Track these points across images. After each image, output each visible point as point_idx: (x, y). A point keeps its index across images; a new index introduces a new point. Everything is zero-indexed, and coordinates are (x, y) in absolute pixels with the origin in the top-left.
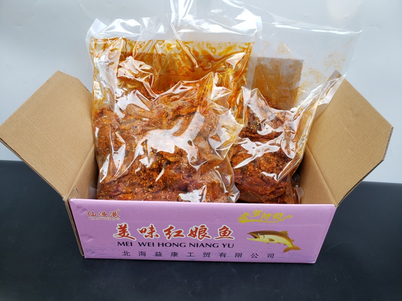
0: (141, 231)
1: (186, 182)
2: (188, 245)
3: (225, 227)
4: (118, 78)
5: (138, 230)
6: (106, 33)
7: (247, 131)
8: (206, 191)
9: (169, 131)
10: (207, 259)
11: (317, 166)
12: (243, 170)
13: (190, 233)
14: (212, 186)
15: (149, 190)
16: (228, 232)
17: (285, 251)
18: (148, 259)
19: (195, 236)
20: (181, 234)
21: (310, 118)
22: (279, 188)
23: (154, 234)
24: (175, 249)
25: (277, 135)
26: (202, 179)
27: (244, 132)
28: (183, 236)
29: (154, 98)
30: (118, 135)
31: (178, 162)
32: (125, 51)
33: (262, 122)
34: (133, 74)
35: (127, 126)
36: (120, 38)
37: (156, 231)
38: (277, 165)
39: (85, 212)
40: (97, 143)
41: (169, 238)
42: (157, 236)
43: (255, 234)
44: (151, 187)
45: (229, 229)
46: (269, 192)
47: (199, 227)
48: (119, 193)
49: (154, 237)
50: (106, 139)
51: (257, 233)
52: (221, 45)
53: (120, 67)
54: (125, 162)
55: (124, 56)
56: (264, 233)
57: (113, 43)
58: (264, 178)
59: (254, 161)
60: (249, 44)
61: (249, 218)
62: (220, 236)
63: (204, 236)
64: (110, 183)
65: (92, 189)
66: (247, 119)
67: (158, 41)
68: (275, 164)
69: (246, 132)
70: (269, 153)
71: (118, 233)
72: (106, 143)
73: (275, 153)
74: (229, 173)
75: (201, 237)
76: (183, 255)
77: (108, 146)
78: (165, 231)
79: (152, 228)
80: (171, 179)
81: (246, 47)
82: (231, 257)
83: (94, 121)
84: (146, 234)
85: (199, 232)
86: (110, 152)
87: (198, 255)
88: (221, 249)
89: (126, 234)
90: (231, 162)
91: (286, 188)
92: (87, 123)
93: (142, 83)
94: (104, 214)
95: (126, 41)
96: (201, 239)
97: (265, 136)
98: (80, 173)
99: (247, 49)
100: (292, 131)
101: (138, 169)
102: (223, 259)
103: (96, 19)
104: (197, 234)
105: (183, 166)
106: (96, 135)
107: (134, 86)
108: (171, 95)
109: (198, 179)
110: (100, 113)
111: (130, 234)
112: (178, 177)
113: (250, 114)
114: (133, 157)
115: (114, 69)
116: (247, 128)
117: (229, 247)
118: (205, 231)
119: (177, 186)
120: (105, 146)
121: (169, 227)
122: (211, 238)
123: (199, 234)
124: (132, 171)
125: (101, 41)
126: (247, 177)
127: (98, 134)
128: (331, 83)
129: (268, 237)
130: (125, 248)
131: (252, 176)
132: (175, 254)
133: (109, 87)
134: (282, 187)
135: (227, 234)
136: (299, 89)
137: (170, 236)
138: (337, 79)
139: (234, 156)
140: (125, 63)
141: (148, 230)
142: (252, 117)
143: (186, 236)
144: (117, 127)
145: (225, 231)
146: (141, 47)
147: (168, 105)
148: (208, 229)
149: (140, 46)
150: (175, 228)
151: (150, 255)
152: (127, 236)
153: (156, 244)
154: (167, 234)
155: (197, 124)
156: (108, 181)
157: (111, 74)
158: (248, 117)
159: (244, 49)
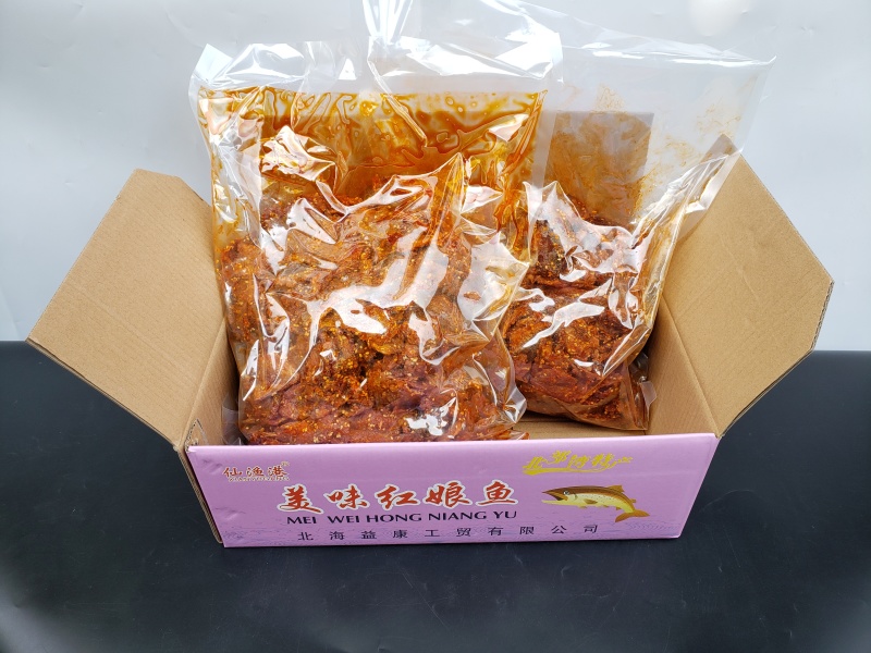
0: (333, 498)
1: (416, 392)
2: (425, 517)
3: (497, 484)
4: (263, 174)
5: (325, 495)
6: (231, 77)
7: (538, 274)
8: (457, 408)
9: (376, 289)
10: (464, 539)
11: (681, 346)
12: (532, 356)
13: (428, 496)
14: (469, 395)
15: (343, 412)
16: (504, 492)
17: (618, 520)
18: (348, 544)
19: (439, 501)
20: (411, 499)
21: (667, 242)
22: (606, 388)
23: (357, 501)
24: (400, 525)
25: (600, 280)
26: (448, 386)
27: (531, 277)
28: (415, 502)
29: (342, 215)
30: (272, 300)
31: (399, 355)
32: (274, 114)
33: (569, 254)
34: (295, 164)
35: (289, 280)
36: (261, 88)
37: (362, 496)
38: (601, 343)
39: (219, 470)
40: (230, 316)
41: (387, 507)
42: (364, 504)
43: (558, 493)
44: (347, 406)
45: (507, 487)
46: (585, 397)
47: (446, 486)
48: (283, 419)
49: (357, 507)
50: (249, 308)
51: (561, 491)
52: (475, 99)
53: (266, 150)
54: (291, 355)
55: (272, 127)
56: (575, 490)
57: (248, 98)
58: (574, 370)
59: (554, 338)
60: (536, 95)
61: (545, 465)
62: (488, 500)
63: (456, 500)
64: (263, 401)
65: (228, 412)
66: (536, 249)
67: (343, 95)
68: (596, 340)
69: (535, 275)
70: (584, 318)
71: (288, 502)
72: (249, 318)
73: (597, 317)
74: (503, 364)
75: (450, 502)
76: (417, 534)
77: (254, 324)
78: (379, 495)
79: (353, 491)
80: (385, 390)
81: (529, 102)
82: (511, 533)
83: (220, 269)
84: (342, 501)
85: (447, 494)
86: (259, 335)
87: (447, 533)
88: (492, 522)
89: (303, 504)
90: (507, 340)
91: (619, 386)
92: (207, 273)
93: (313, 184)
94: (257, 472)
95: (275, 93)
96: (451, 506)
97: (575, 283)
98: (202, 386)
99: (532, 107)
100: (631, 271)
101: (319, 372)
102: (496, 538)
103: (208, 46)
104: (443, 498)
105: (407, 362)
106: (228, 299)
107: (298, 191)
108: (376, 208)
109: (441, 385)
110: (231, 253)
111: (311, 503)
112: (399, 385)
113: (543, 238)
114: (307, 345)
115: (254, 156)
116: (537, 267)
117: (506, 516)
118: (458, 492)
119: (397, 402)
120: (247, 324)
121: (387, 487)
122: (471, 503)
123: (447, 497)
124: (305, 374)
125: (223, 95)
126: (540, 370)
127: (232, 297)
128: (712, 165)
129: (582, 497)
130: (304, 527)
131: (550, 366)
132: (401, 534)
133: (246, 198)
134: (612, 386)
135: (501, 496)
136: (645, 182)
137: (390, 503)
138: (726, 156)
139: (512, 326)
140: (275, 142)
141: (346, 495)
142: (547, 244)
143: (421, 502)
144: (269, 283)
145: (498, 491)
146: (306, 106)
147: (370, 229)
148: (464, 488)
149: (305, 103)
150: (398, 489)
151: (352, 536)
152: (304, 507)
153: (363, 519)
154: (382, 501)
155: (432, 272)
156: (259, 397)
157: (248, 167)
158: (539, 245)
159: (526, 106)
